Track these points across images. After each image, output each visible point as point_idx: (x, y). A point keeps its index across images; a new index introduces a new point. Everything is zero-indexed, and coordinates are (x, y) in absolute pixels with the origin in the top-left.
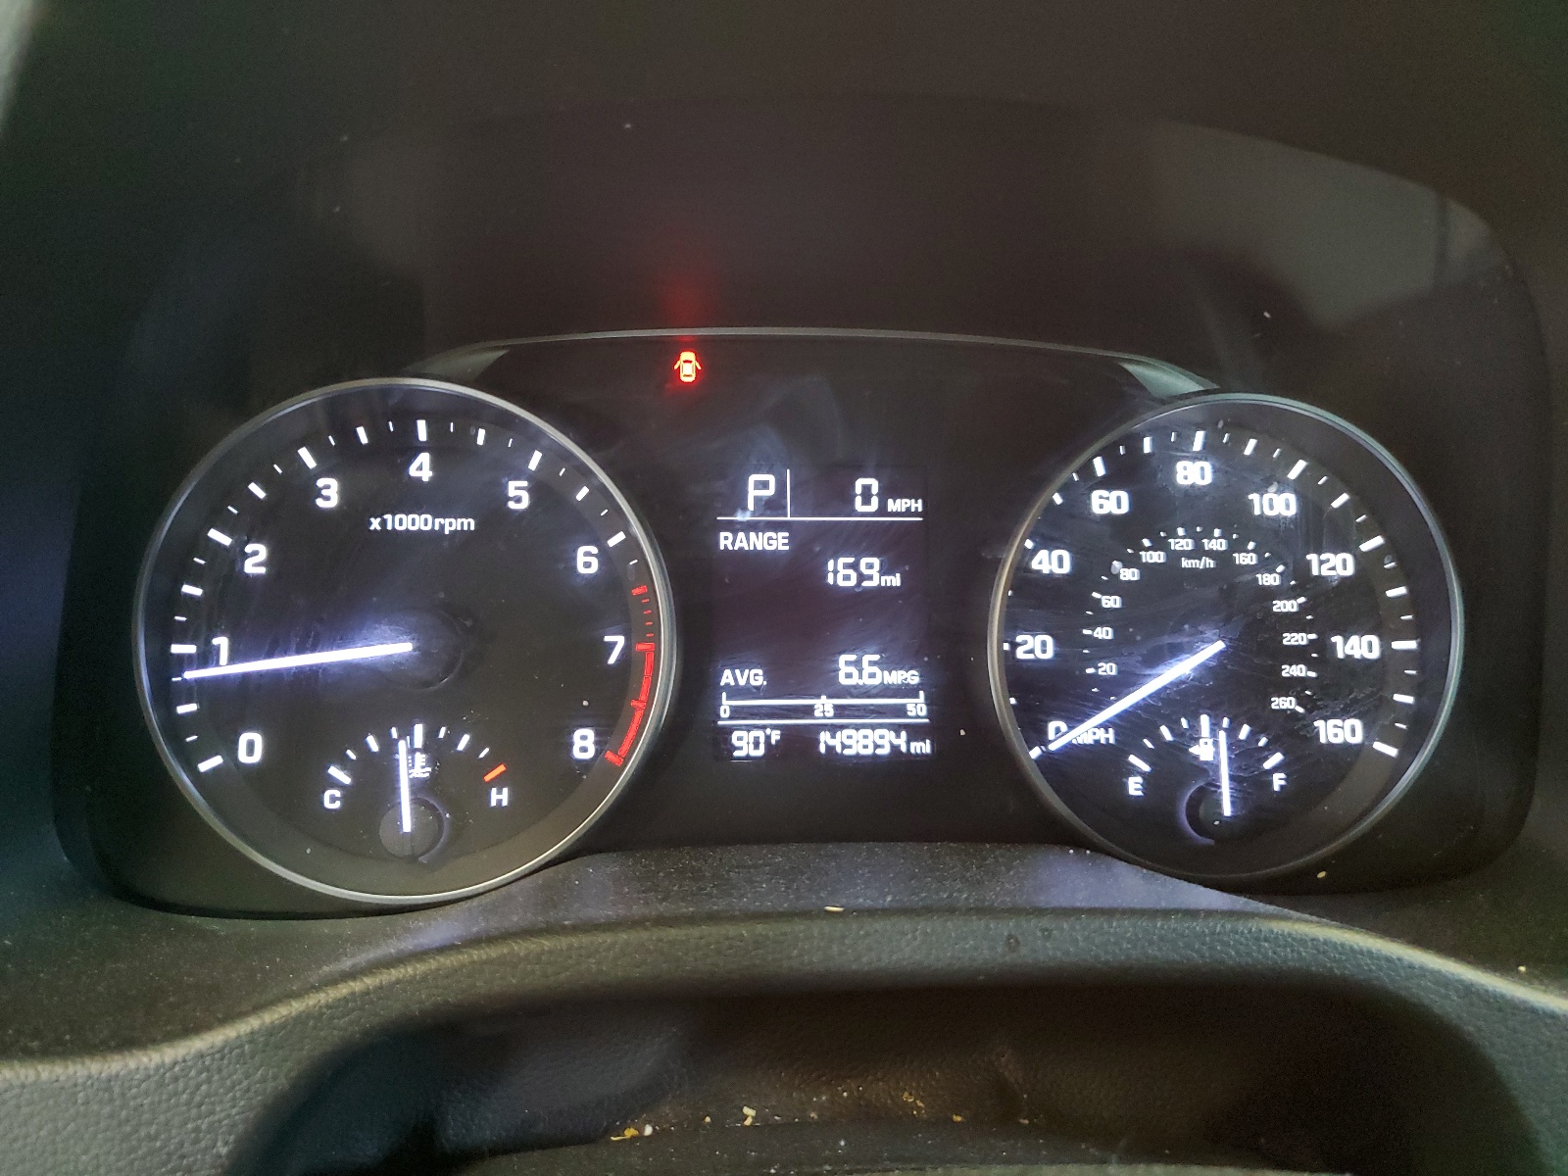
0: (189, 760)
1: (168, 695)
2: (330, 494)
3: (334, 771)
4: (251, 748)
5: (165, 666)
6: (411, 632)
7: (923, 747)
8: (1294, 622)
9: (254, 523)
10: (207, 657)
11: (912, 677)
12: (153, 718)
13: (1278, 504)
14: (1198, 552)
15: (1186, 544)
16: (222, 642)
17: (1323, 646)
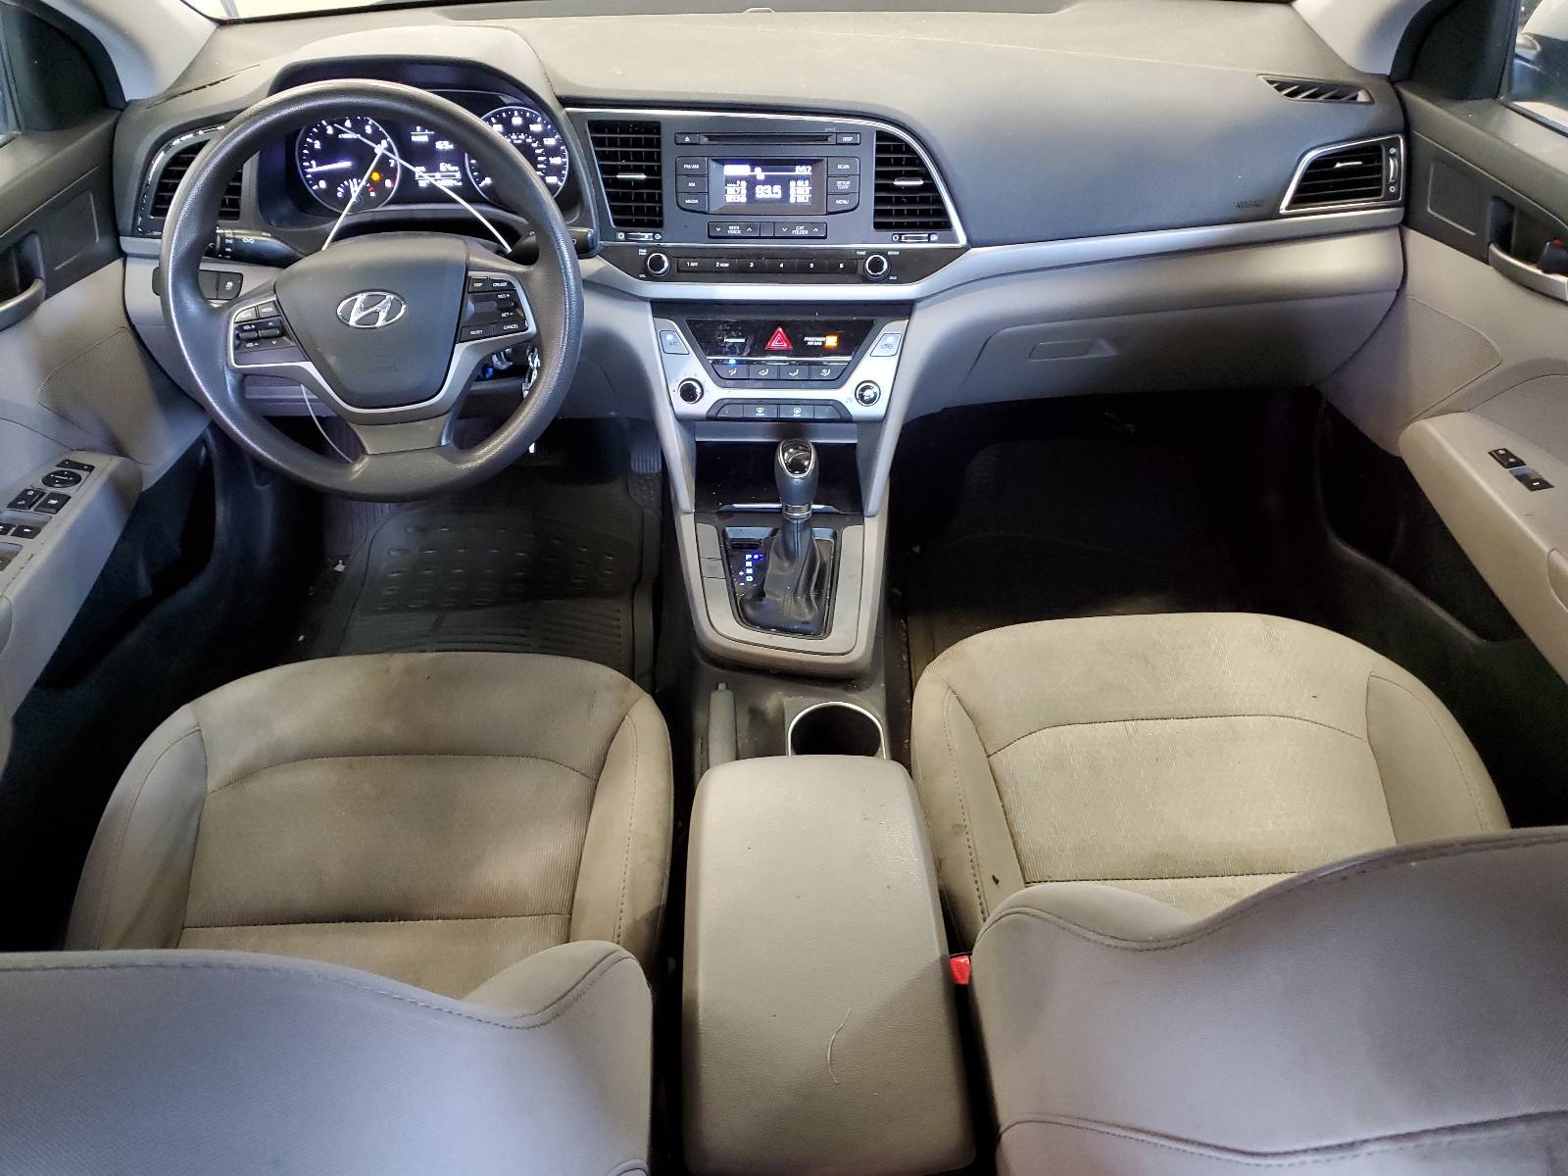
0: (311, 186)
1: (305, 174)
2: (330, 130)
3: (339, 189)
4: (323, 184)
5: (303, 168)
6: (351, 160)
7: (460, 184)
8: (541, 155)
9: (316, 137)
10: (311, 167)
11: (457, 168)
12: (300, 172)
13: (536, 128)
14: (518, 139)
15: (515, 137)
16: (313, 162)
17: (548, 161)
